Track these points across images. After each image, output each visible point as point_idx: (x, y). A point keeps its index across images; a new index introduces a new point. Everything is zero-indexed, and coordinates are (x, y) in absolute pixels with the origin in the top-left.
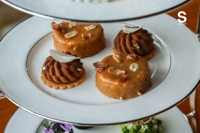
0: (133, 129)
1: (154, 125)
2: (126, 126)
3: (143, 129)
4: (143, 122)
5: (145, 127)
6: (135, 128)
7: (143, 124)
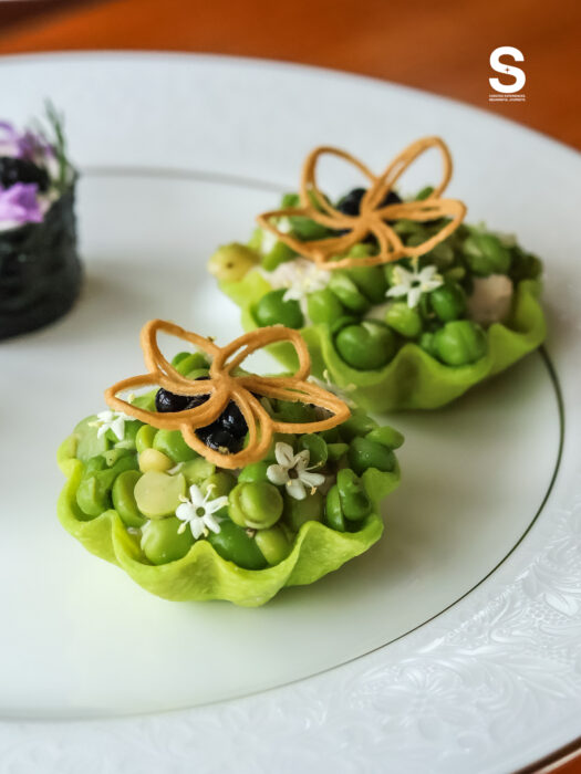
0: (331, 295)
1: (483, 275)
2: (276, 287)
3: (404, 299)
4: (398, 246)
5: (416, 284)
6: (345, 288)
7: (404, 263)
